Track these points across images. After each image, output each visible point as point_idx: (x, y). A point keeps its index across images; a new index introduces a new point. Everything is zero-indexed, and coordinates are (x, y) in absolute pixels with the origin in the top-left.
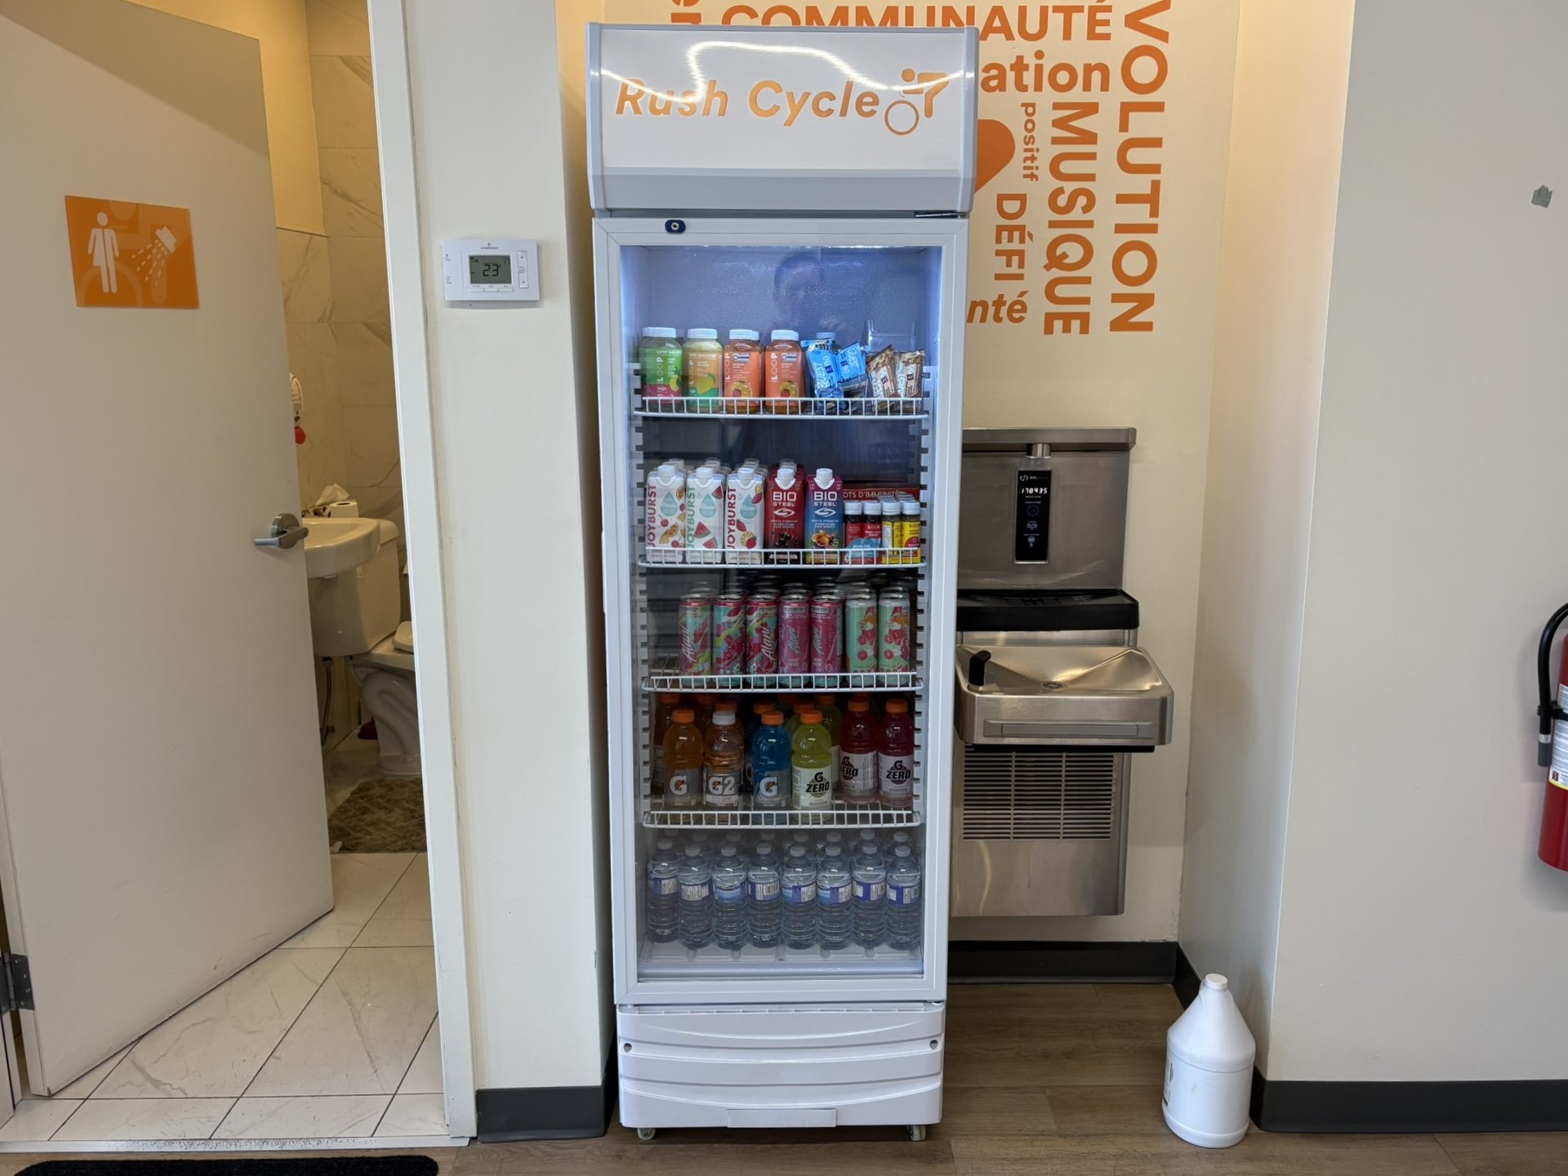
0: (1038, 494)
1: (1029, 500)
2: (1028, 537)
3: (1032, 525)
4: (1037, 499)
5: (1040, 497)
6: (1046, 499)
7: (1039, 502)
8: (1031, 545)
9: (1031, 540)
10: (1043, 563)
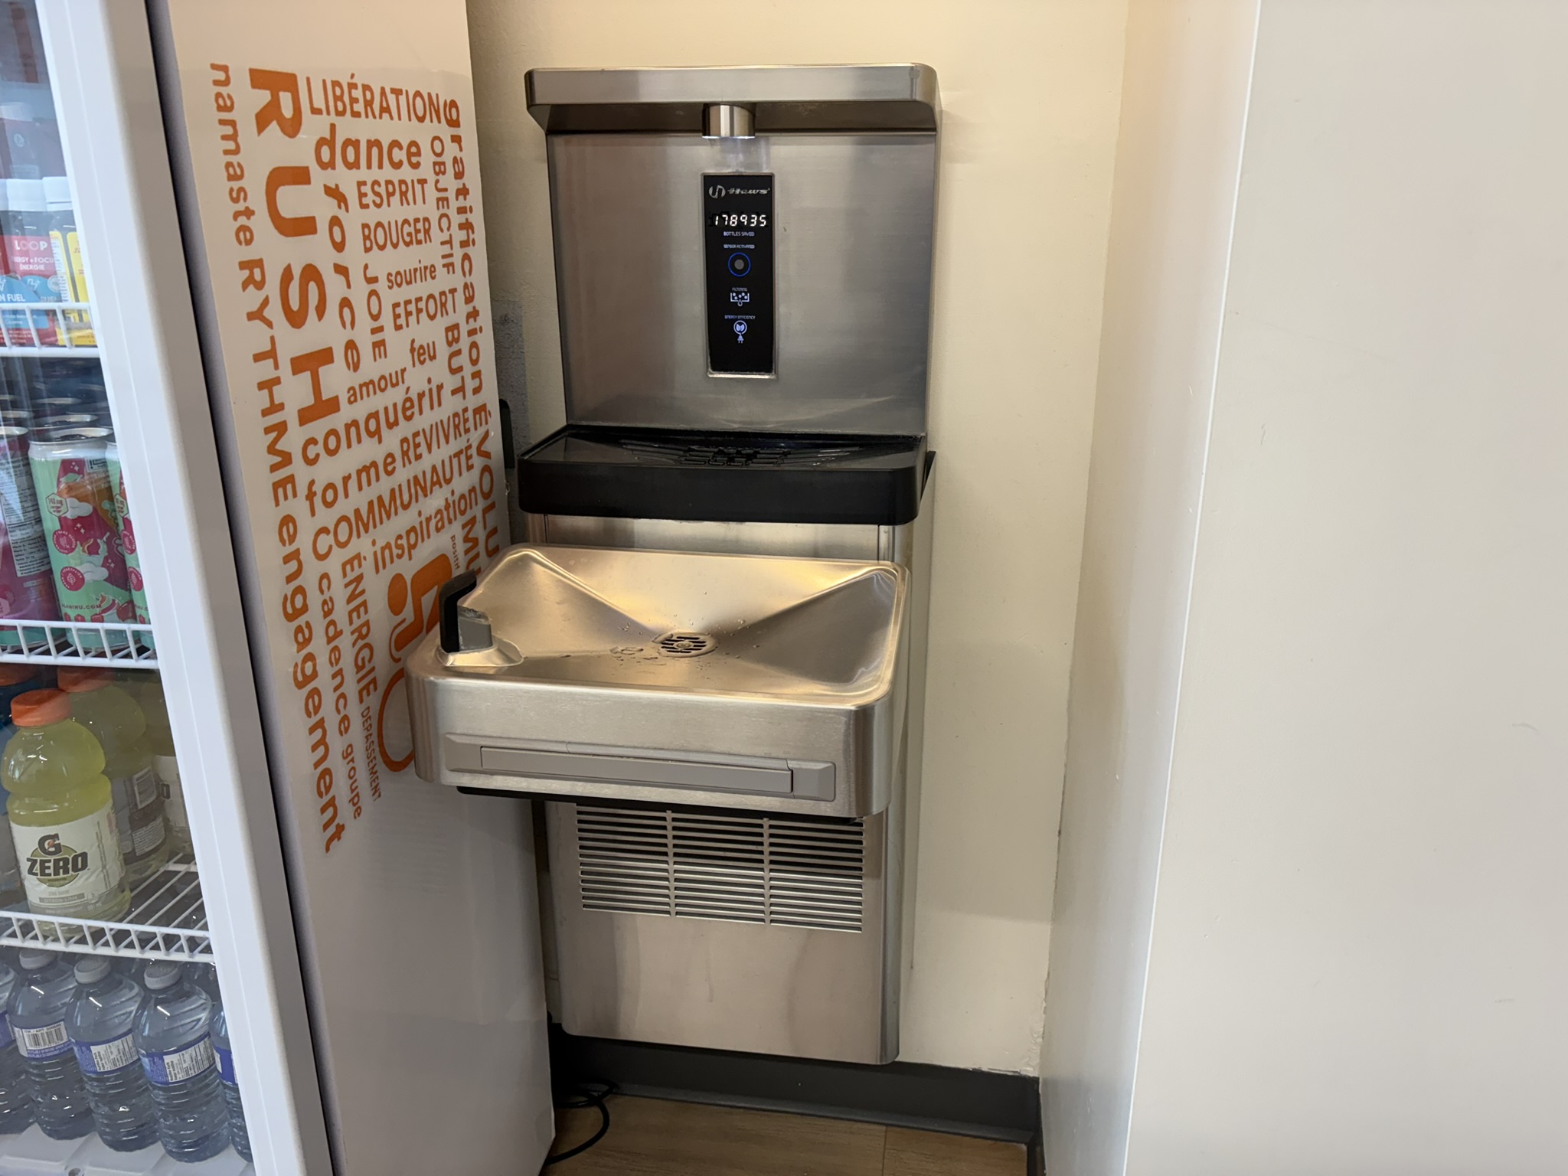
0: (748, 228)
1: (731, 240)
2: (734, 321)
3: (740, 297)
4: (748, 240)
5: (752, 234)
6: (765, 238)
7: (752, 247)
8: (741, 339)
9: (740, 328)
10: (766, 377)
